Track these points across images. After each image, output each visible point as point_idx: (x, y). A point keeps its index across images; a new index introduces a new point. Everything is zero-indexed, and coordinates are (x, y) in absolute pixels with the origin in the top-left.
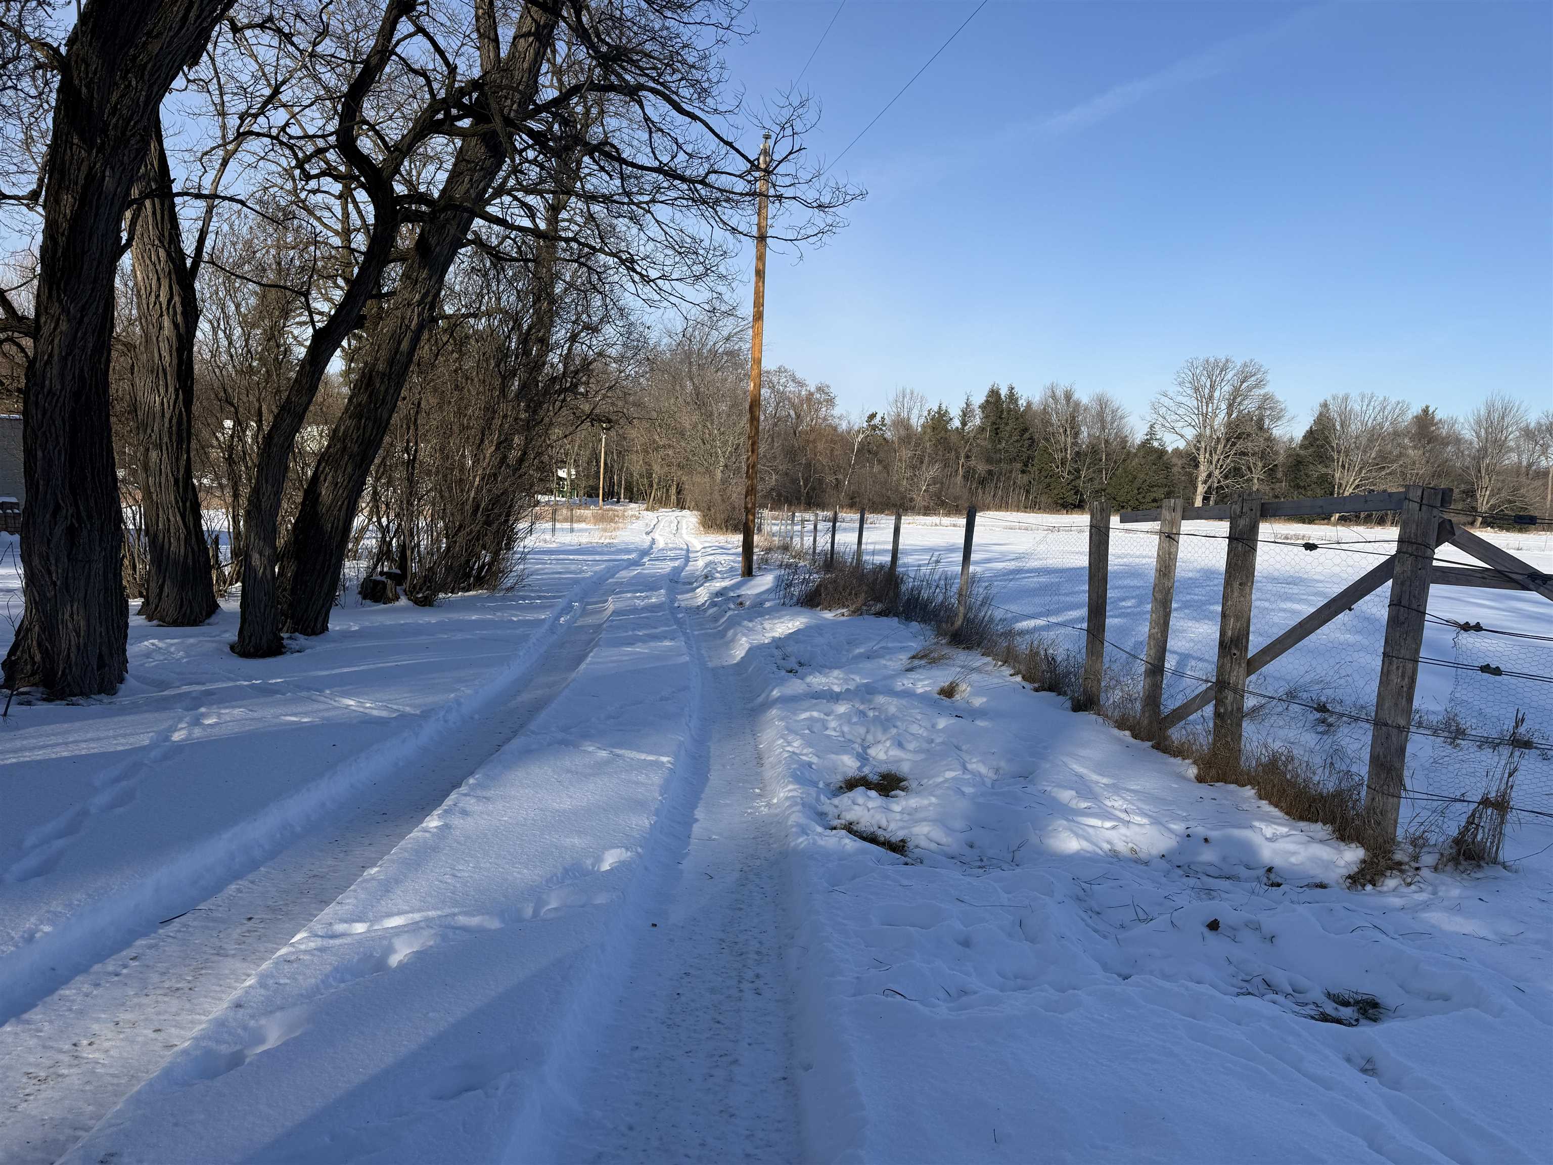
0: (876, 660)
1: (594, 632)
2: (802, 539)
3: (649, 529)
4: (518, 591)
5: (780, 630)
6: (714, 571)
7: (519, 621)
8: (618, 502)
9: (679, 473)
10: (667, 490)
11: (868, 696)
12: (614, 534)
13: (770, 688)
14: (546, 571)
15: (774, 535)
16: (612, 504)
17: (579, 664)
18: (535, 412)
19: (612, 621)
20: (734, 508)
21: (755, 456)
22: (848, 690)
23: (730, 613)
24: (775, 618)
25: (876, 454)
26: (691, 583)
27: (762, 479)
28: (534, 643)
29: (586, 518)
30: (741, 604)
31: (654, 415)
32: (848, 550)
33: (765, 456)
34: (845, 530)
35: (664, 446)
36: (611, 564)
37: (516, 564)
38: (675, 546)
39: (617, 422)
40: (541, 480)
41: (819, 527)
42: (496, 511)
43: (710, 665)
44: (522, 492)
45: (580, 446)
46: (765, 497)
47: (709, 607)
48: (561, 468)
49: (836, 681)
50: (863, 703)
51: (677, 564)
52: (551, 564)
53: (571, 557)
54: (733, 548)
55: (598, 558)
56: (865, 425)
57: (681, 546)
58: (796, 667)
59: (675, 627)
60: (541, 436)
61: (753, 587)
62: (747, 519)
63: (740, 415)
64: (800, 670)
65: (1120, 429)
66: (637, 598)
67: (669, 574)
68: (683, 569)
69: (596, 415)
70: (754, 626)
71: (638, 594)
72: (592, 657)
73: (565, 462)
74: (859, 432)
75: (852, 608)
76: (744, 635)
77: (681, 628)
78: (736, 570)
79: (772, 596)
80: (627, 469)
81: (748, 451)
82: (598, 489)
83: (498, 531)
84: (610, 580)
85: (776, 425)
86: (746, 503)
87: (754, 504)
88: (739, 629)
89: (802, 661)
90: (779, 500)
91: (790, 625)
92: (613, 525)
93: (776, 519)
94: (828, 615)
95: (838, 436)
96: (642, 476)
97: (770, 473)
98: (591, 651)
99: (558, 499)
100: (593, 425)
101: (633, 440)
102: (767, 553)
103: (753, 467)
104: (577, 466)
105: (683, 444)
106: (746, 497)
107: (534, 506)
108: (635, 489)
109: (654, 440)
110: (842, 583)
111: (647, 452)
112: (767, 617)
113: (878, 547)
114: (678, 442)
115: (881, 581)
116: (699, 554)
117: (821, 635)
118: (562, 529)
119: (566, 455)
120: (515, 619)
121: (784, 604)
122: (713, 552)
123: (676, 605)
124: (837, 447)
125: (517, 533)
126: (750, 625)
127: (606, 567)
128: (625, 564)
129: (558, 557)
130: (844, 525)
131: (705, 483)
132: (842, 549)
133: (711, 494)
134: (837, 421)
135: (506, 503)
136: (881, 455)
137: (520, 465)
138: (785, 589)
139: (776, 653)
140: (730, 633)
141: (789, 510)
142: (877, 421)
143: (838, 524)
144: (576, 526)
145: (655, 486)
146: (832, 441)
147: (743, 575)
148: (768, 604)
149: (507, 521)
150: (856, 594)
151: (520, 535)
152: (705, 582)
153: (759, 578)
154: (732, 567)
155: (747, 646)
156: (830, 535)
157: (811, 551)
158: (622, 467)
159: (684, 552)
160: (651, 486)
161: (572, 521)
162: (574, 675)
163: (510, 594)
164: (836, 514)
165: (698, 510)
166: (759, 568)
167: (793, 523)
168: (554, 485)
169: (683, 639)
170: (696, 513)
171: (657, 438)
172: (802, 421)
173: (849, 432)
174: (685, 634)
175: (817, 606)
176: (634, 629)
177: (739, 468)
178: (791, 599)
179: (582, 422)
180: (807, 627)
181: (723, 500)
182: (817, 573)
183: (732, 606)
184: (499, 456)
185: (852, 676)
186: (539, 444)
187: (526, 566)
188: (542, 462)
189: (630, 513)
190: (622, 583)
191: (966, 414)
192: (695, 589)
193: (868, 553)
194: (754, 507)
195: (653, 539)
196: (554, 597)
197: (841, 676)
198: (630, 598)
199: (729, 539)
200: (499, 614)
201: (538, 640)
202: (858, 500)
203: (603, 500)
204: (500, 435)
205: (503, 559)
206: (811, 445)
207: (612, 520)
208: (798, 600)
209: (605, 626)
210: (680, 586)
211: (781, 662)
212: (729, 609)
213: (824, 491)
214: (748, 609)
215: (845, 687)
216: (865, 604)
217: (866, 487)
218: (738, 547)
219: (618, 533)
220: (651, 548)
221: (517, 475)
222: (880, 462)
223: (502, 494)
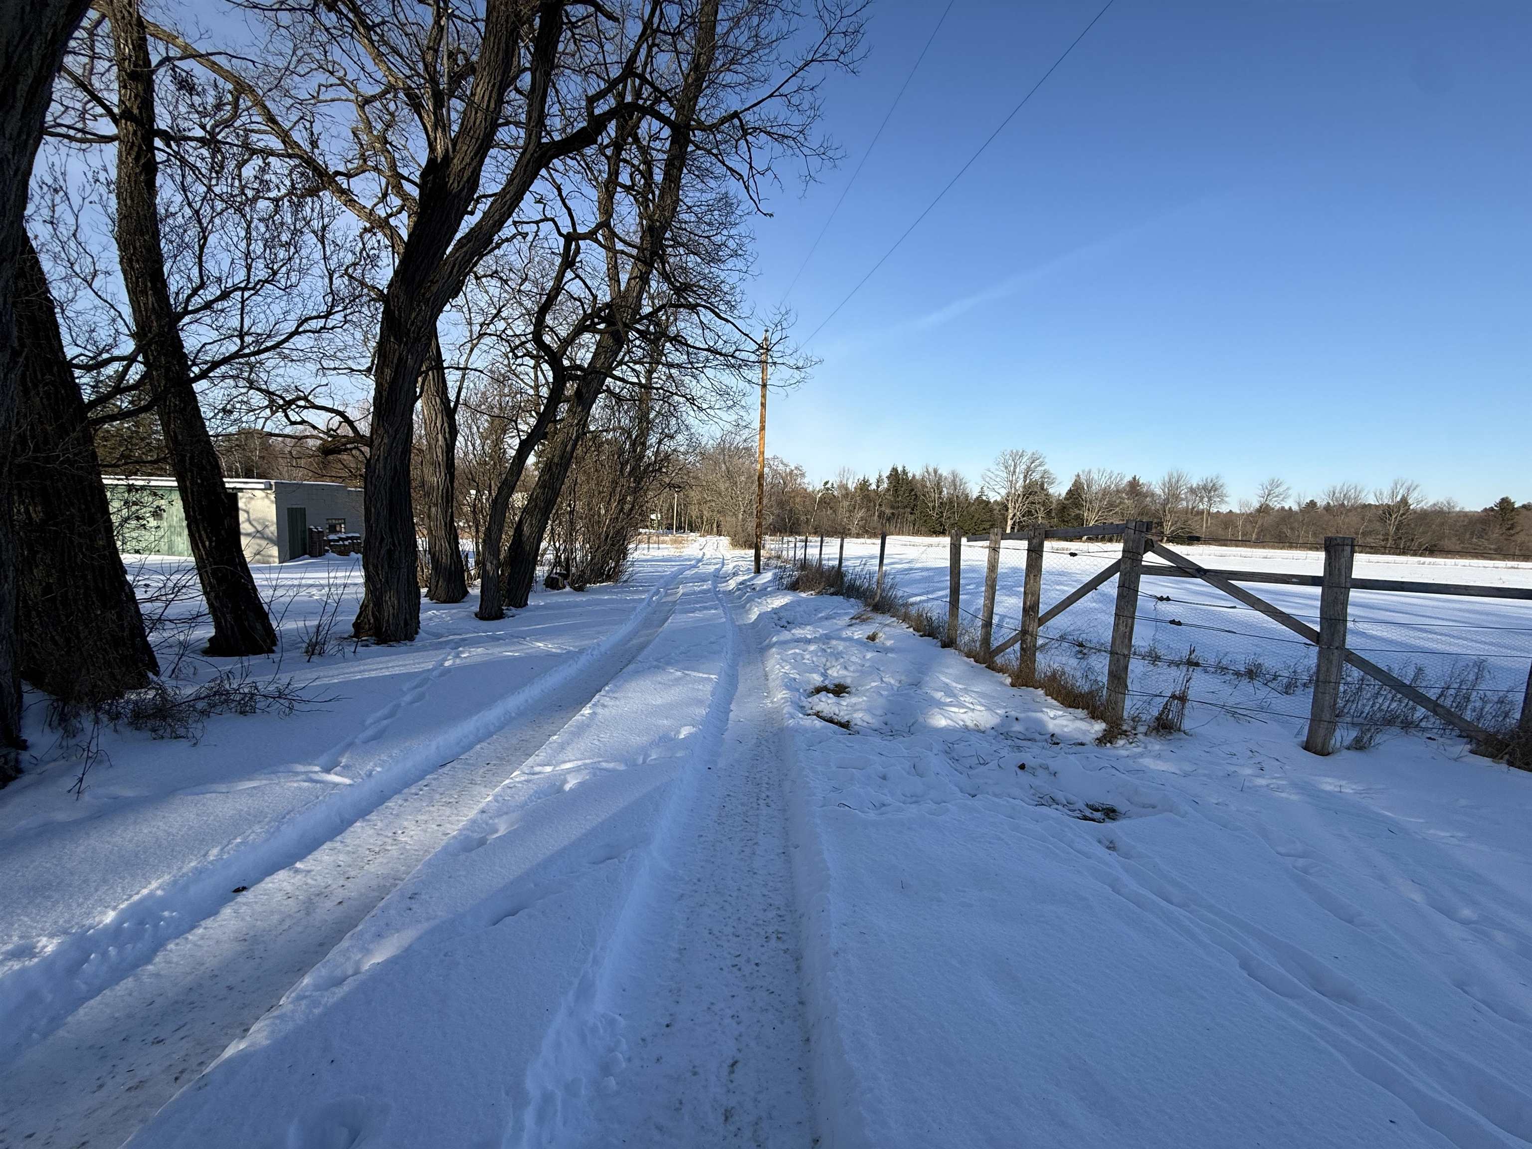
0: (831, 620)
1: (672, 605)
2: (788, 552)
3: (701, 547)
4: (630, 583)
5: (776, 604)
6: (738, 571)
7: (631, 599)
8: (684, 532)
9: (719, 516)
10: (712, 525)
11: (827, 641)
12: (682, 550)
13: (772, 636)
14: (645, 571)
15: (772, 550)
16: (681, 533)
17: (664, 623)
18: (639, 483)
19: (682, 599)
20: (749, 535)
21: (761, 506)
22: (815, 637)
23: (748, 594)
24: (773, 597)
25: (829, 504)
26: (726, 578)
27: (765, 519)
28: (639, 612)
29: (667, 541)
30: (754, 589)
31: (704, 483)
32: (814, 558)
33: (767, 506)
34: (812, 547)
35: (710, 501)
36: (680, 567)
37: (628, 568)
38: (716, 557)
39: (684, 488)
40: (642, 521)
41: (797, 545)
42: (617, 538)
43: (737, 623)
44: (632, 527)
45: (663, 501)
46: (767, 529)
47: (736, 591)
48: (652, 514)
49: (809, 632)
50: (824, 645)
51: (717, 566)
52: (647, 567)
53: (659, 563)
54: (749, 557)
55: (673, 564)
56: (822, 488)
57: (720, 557)
58: (786, 624)
59: (717, 602)
60: (642, 497)
61: (761, 579)
62: (757, 541)
63: (752, 483)
64: (788, 626)
65: (964, 490)
66: (696, 586)
67: (713, 572)
68: (721, 569)
69: (673, 484)
70: (762, 602)
71: (696, 584)
72: (671, 619)
73: (655, 511)
74: (819, 492)
75: (817, 591)
76: (756, 607)
77: (720, 602)
78: (751, 570)
79: (772, 584)
80: (689, 513)
81: (757, 503)
82: (673, 525)
83: (619, 549)
84: (680, 576)
85: (772, 488)
86: (756, 532)
87: (761, 533)
88: (753, 603)
89: (790, 621)
90: (775, 530)
91: (782, 601)
92: (681, 545)
93: (773, 541)
94: (803, 595)
95: (807, 494)
96: (697, 517)
97: (770, 515)
98: (671, 616)
99: (651, 531)
100: (670, 490)
101: (693, 498)
102: (768, 560)
103: (760, 512)
104: (661, 513)
105: (721, 500)
106: (756, 529)
107: (638, 535)
108: (694, 525)
109: (704, 497)
110: (811, 577)
111: (701, 505)
112: (769, 596)
113: (831, 556)
114: (717, 498)
115: (833, 576)
116: (730, 561)
117: (800, 606)
118: (653, 548)
119: (656, 506)
120: (629, 598)
121: (778, 589)
122: (737, 560)
123: (717, 590)
124: (807, 500)
125: (629, 550)
126: (760, 601)
127: (678, 569)
128: (688, 567)
129: (651, 563)
130: (811, 544)
131: (733, 521)
132: (811, 558)
133: (736, 527)
134: (806, 486)
135: (623, 534)
136: (832, 504)
137: (631, 513)
138: (779, 580)
139: (774, 616)
140: (748, 606)
141: (780, 536)
142: (829, 486)
143: (808, 544)
144: (661, 546)
145: (705, 523)
146: (804, 497)
147: (755, 573)
148: (769, 589)
149: (623, 544)
150: (819, 583)
151: (631, 551)
152: (733, 577)
153: (764, 574)
154: (749, 569)
155: (758, 613)
156: (804, 550)
157: (793, 559)
158: (687, 512)
159: (721, 560)
160: (702, 523)
161: (659, 543)
162: (661, 629)
163: (625, 584)
164: (806, 537)
166: (764, 569)
167: (783, 543)
168: (649, 524)
169: (722, 609)
170: (728, 537)
171: (706, 496)
172: (787, 486)
175: (797, 590)
176: (694, 604)
177: (752, 513)
178: (782, 586)
180: (792, 602)
181: (743, 531)
182: (797, 571)
183: (749, 590)
184: (619, 508)
185: (818, 629)
186: (641, 501)
187: (634, 569)
188: (643, 511)
189: (691, 538)
190: (687, 578)
191: (879, 481)
192: (728, 581)
193: (825, 560)
195: (704, 553)
196: (650, 586)
197: (811, 629)
198: (691, 586)
199: (747, 553)
200: (619, 595)
201: (641, 610)
202: (819, 530)
203: (676, 532)
204: (620, 496)
205: (621, 565)
206: (792, 499)
207: (681, 542)
208: (786, 586)
209: (678, 602)
210: (719, 579)
211: (777, 622)
212: (747, 592)
213: (800, 525)
214: (758, 592)
215: (814, 635)
216: (824, 589)
217: (823, 523)
218: (752, 557)
219: (684, 550)
220: (703, 558)
221: (629, 518)
222: (831, 508)
223: (621, 529)
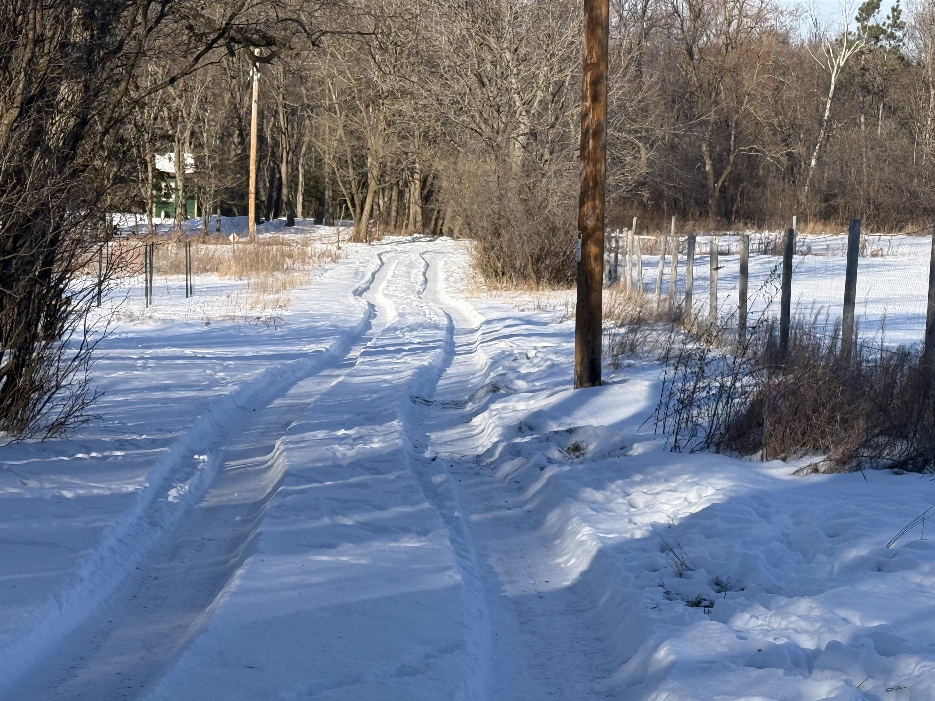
0: (900, 574)
1: (245, 522)
2: (713, 295)
3: (361, 284)
4: (75, 430)
5: (669, 509)
6: (511, 375)
7: (78, 499)
8: (291, 223)
9: (427, 153)
10: (401, 194)
11: (884, 660)
12: (283, 296)
13: (652, 642)
14: (135, 384)
15: (647, 288)
16: (278, 228)
17: (212, 594)
19: (286, 494)
20: (554, 230)
21: (600, 110)
22: (833, 646)
23: (551, 471)
24: (658, 480)
25: (881, 94)
26: (460, 405)
27: (618, 161)
28: (112, 550)
29: (220, 262)
30: (576, 448)
32: (822, 317)
33: (622, 107)
35: (392, 93)
36: (278, 364)
37: (68, 371)
38: (420, 319)
39: (286, 44)
40: (118, 180)
41: (753, 267)
42: (22, 253)
43: (510, 591)
44: (78, 208)
45: (203, 101)
46: (624, 201)
47: (502, 459)
48: (162, 152)
49: (804, 625)
50: (870, 675)
51: (425, 360)
52: (144, 367)
53: (189, 351)
54: (553, 321)
55: (248, 351)
56: (854, 27)
57: (436, 319)
58: (709, 592)
59: (426, 505)
60: (117, 83)
61: (602, 409)
62: (585, 255)
63: (563, 16)
64: (720, 599)
66: (341, 440)
67: (409, 384)
68: (442, 371)
69: (239, 30)
70: (609, 500)
71: (342, 432)
72: (243, 578)
73: (171, 138)
74: (840, 43)
75: (837, 453)
76: (586, 520)
77: (440, 507)
78: (563, 372)
79: (648, 430)
80: (309, 148)
81: (583, 98)
82: (245, 196)
83: (27, 298)
84: (277, 402)
86: (581, 218)
87: (600, 219)
88: (574, 508)
89: (724, 579)
90: (658, 207)
91: (692, 496)
92: (279, 275)
93: (651, 251)
95: (791, 55)
96: (342, 163)
97: (634, 147)
98: (239, 564)
99: (156, 221)
100: (232, 53)
101: (322, 83)
102: (634, 331)
103: (597, 134)
104: (198, 146)
105: (436, 88)
106: (582, 204)
107: (108, 238)
108: (328, 194)
109: (369, 81)
110: (811, 394)
111: (354, 109)
112: (638, 478)
114: (423, 83)
115: (903, 390)
116: (477, 336)
117: (765, 516)
118: (168, 290)
119: (174, 121)
120: (68, 494)
121: (676, 448)
122: (508, 331)
123: (428, 454)
124: (791, 79)
125: (68, 301)
126: (599, 496)
127: (268, 372)
128: (310, 363)
129: (160, 352)
130: (809, 260)
131: (486, 173)
132: (809, 317)
133: (500, 198)
134: (787, 21)
135: (44, 235)
136: (894, 95)
137: (74, 148)
138: (679, 412)
140: (553, 517)
141: (680, 230)
142: (881, 16)
143: (796, 259)
144: (198, 280)
145: (373, 185)
146: (777, 67)
147: (580, 382)
148: (638, 449)
150: (844, 421)
151: (77, 304)
152: (492, 401)
153: (616, 388)
154: (553, 366)
156: (778, 284)
157: (736, 322)
158: (299, 144)
159: (441, 334)
160: (364, 185)
161: (188, 271)
163: (56, 439)
164: (791, 234)
165: (473, 235)
166: (617, 366)
167: (691, 260)
168: (148, 192)
169: (445, 531)
170: (465, 242)
171: (375, 75)
172: (705, 26)
173: (816, 47)
174: (449, 520)
175: (754, 450)
176: (334, 512)
178: (693, 435)
179: (209, 47)
180: (731, 501)
181: (529, 213)
182: (751, 373)
183: (555, 454)
184: (27, 129)
185: (843, 613)
186: (113, 99)
187: (91, 375)
188: (122, 140)
189: (318, 247)
190: (302, 408)
192: (468, 418)
193: (870, 325)
194: (601, 226)
195: (372, 306)
196: (154, 443)
197: (816, 613)
198: (324, 442)
199: (544, 301)
200: (33, 483)
201: (121, 541)
202: (840, 201)
203: (258, 221)
204: (29, 82)
205: (40, 359)
206: (727, 79)
207: (277, 266)
208: (710, 436)
209: (268, 505)
210: (434, 412)
211: (673, 582)
212: (550, 461)
213: (761, 184)
214: (594, 459)
215: (828, 638)
216: (866, 444)
217: (859, 171)
218: (565, 318)
219: (293, 294)
220: (367, 325)
221: (67, 171)
222: (891, 111)
223: (36, 214)
